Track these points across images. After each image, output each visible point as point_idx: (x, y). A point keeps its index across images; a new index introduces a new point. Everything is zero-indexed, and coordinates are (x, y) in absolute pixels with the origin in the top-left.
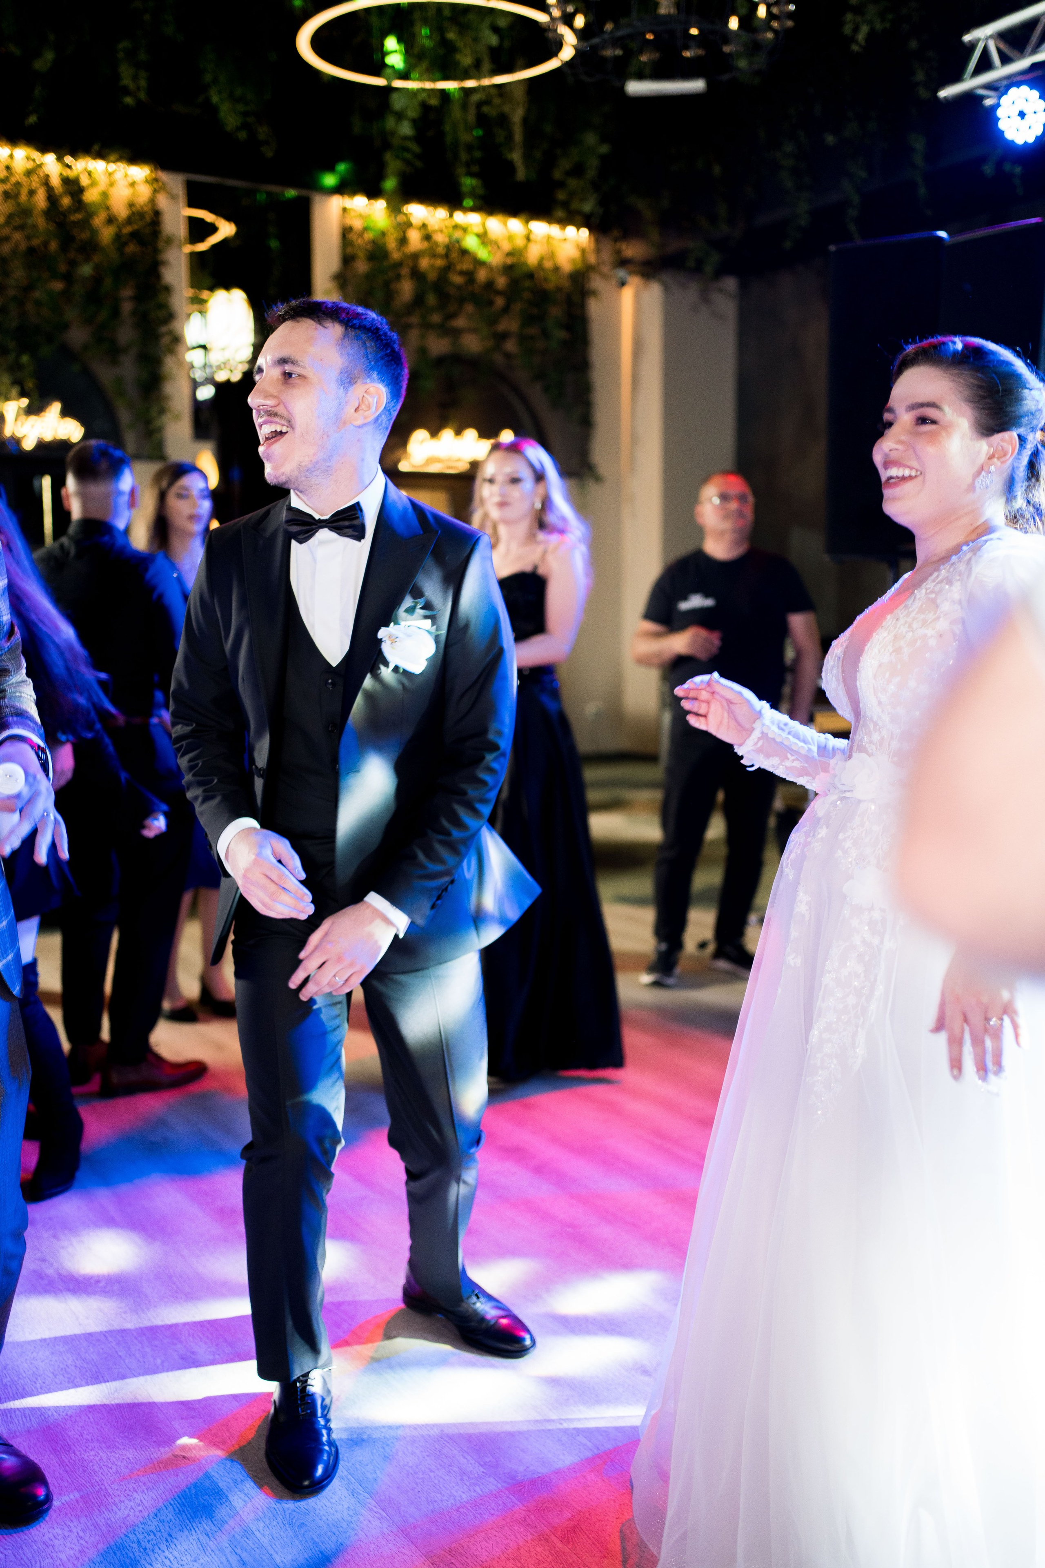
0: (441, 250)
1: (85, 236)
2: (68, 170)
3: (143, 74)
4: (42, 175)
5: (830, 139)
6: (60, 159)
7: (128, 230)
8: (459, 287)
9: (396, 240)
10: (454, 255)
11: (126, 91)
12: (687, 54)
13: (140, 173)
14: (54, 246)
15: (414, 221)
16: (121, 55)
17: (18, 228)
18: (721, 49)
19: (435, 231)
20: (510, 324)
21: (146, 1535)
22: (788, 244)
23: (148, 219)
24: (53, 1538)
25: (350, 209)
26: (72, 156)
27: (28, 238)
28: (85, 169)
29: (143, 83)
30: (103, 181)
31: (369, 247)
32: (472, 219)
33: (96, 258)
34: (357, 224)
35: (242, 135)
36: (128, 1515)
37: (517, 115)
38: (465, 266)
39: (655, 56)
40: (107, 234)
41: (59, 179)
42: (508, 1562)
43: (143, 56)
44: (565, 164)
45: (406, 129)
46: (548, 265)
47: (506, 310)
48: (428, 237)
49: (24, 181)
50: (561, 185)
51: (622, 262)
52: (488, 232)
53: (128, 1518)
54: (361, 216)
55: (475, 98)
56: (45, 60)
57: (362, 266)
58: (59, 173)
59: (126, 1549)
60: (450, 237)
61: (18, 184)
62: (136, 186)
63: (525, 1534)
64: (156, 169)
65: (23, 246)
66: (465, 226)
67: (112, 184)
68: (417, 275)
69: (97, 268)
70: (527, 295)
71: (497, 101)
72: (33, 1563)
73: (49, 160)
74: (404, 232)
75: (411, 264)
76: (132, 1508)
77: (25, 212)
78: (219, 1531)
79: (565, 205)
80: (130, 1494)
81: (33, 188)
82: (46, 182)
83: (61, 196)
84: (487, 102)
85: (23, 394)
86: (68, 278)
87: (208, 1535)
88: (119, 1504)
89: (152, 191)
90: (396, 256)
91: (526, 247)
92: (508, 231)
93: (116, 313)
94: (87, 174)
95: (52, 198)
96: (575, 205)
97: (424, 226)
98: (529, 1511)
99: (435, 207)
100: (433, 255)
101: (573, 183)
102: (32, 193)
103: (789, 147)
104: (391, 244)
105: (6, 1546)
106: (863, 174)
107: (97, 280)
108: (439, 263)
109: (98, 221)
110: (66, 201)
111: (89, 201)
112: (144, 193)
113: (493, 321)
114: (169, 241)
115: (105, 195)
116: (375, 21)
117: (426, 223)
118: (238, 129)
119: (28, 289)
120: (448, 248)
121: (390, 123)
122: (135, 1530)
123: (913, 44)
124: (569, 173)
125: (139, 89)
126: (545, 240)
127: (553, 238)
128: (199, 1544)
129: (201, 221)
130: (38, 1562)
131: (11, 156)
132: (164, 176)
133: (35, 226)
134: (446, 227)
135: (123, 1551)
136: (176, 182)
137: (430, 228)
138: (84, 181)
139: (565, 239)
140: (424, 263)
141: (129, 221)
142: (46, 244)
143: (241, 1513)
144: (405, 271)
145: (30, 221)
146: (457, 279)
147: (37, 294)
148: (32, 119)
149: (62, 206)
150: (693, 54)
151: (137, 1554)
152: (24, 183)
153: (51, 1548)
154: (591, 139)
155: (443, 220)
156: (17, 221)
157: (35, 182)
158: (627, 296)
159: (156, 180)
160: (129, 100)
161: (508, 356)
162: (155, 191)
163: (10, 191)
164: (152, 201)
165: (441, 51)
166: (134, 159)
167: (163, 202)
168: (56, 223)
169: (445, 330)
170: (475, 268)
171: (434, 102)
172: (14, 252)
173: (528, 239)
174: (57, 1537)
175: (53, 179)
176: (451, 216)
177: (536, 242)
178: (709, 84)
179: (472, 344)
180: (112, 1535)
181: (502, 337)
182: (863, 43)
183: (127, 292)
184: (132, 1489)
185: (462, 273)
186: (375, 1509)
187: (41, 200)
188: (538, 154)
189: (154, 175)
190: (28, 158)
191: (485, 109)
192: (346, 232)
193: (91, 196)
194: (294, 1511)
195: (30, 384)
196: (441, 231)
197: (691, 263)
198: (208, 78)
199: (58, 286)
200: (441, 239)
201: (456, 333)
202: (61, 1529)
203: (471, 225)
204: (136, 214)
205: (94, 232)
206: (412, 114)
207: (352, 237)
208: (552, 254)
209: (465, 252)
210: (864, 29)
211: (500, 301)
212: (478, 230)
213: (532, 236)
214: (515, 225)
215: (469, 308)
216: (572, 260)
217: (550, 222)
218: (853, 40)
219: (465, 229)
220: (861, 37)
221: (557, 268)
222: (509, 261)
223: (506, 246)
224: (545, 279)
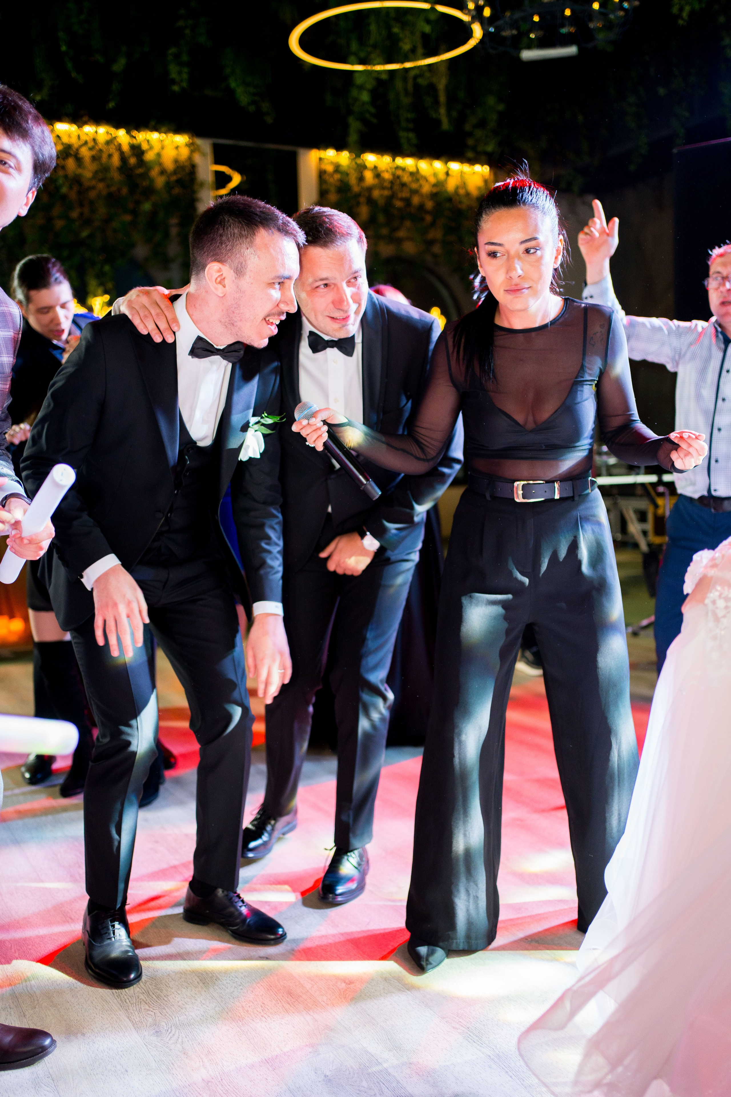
0: (387, 184)
1: (145, 183)
2: (134, 140)
3: (185, 70)
4: (116, 143)
5: (662, 91)
6: (128, 132)
7: (174, 178)
8: (400, 209)
9: (356, 178)
10: (396, 187)
11: (173, 82)
12: (563, 31)
13: (181, 139)
14: (125, 191)
15: (368, 165)
16: (170, 58)
17: (102, 180)
18: (588, 26)
19: (383, 171)
20: (436, 234)
21: (247, 1003)
22: (632, 168)
23: (187, 170)
24: (185, 1004)
25: (324, 159)
26: (136, 131)
27: (108, 186)
28: (146, 139)
29: (185, 76)
30: (157, 146)
31: (338, 184)
32: (408, 163)
33: (154, 198)
34: (330, 168)
35: (252, 108)
36: (233, 992)
37: (442, 84)
38: (405, 194)
39: (540, 33)
40: (160, 182)
41: (129, 146)
43: (185, 58)
44: (472, 120)
45: (365, 97)
46: (462, 192)
47: (433, 224)
48: (378, 175)
49: (104, 148)
50: (471, 134)
52: (420, 170)
53: (234, 993)
54: (332, 163)
55: (412, 73)
56: (119, 65)
57: (333, 198)
58: (128, 142)
59: (234, 1011)
60: (394, 175)
61: (101, 151)
62: (179, 149)
64: (193, 136)
65: (105, 192)
66: (404, 167)
67: (163, 148)
68: (371, 201)
69: (154, 205)
70: (447, 213)
71: (428, 74)
72: (174, 1018)
73: (121, 134)
74: (361, 173)
75: (367, 195)
76: (235, 987)
77: (105, 169)
78: (297, 1001)
79: (474, 149)
80: (233, 979)
81: (110, 153)
82: (119, 147)
83: (129, 157)
84: (421, 76)
85: (106, 292)
86: (135, 213)
87: (289, 1004)
88: (226, 985)
89: (190, 152)
90: (356, 189)
91: (446, 180)
92: (434, 169)
93: (166, 235)
94: (147, 142)
95: (123, 158)
96: (480, 148)
97: (375, 167)
99: (382, 155)
100: (383, 188)
101: (479, 133)
102: (110, 156)
103: (632, 99)
104: (353, 180)
105: (154, 1008)
106: (687, 114)
107: (154, 213)
108: (386, 193)
109: (154, 173)
110: (133, 161)
111: (147, 160)
112: (185, 152)
113: (424, 232)
114: (202, 185)
115: (159, 155)
117: (377, 165)
118: (249, 104)
119: (107, 221)
120: (392, 183)
121: (354, 92)
122: (239, 1000)
123: (722, 19)
124: (475, 126)
125: (182, 81)
126: (460, 175)
127: (465, 173)
128: (284, 1008)
129: (223, 173)
130: (177, 1017)
131: (96, 132)
132: (199, 141)
133: (112, 179)
134: (391, 168)
135: (233, 1012)
136: (205, 145)
137: (379, 169)
138: (145, 146)
139: (474, 173)
140: (376, 194)
141: (175, 172)
142: (119, 190)
143: (310, 991)
144: (362, 200)
145: (108, 175)
146: (399, 204)
147: (115, 224)
148: (111, 105)
149: (130, 164)
150: (567, 31)
151: (242, 1014)
152: (104, 150)
153: (184, 1010)
154: (491, 100)
155: (388, 163)
156: (100, 176)
157: (112, 149)
159: (193, 144)
160: (176, 88)
161: (435, 256)
162: (192, 152)
163: (95, 155)
164: (190, 158)
165: (388, 43)
166: (178, 130)
167: (197, 159)
168: (126, 176)
169: (391, 240)
170: (411, 196)
171: (384, 77)
172: (99, 196)
173: (447, 174)
174: (187, 1003)
175: (123, 147)
176: (394, 160)
177: (453, 176)
178: (579, 50)
179: (410, 248)
180: (224, 1003)
181: (430, 243)
182: (686, 19)
183: (174, 221)
184: (234, 976)
185: (402, 199)
186: (402, 989)
187: (116, 160)
188: (454, 114)
189: (191, 141)
190: (107, 133)
191: (420, 81)
192: (322, 174)
193: (150, 156)
194: (346, 990)
195: (110, 285)
196: (387, 171)
198: (228, 71)
199: (127, 218)
200: (387, 176)
201: (399, 241)
202: (189, 998)
203: (408, 166)
204: (179, 167)
205: (152, 181)
206: (369, 86)
207: (326, 177)
208: (464, 185)
209: (403, 185)
210: (687, 9)
211: (429, 218)
212: (412, 169)
213: (450, 172)
214: (438, 165)
215: (408, 223)
216: (479, 188)
217: (462, 162)
218: (679, 16)
219: (403, 169)
220: (685, 14)
221: (468, 194)
222: (435, 190)
223: (432, 180)
224: (460, 202)
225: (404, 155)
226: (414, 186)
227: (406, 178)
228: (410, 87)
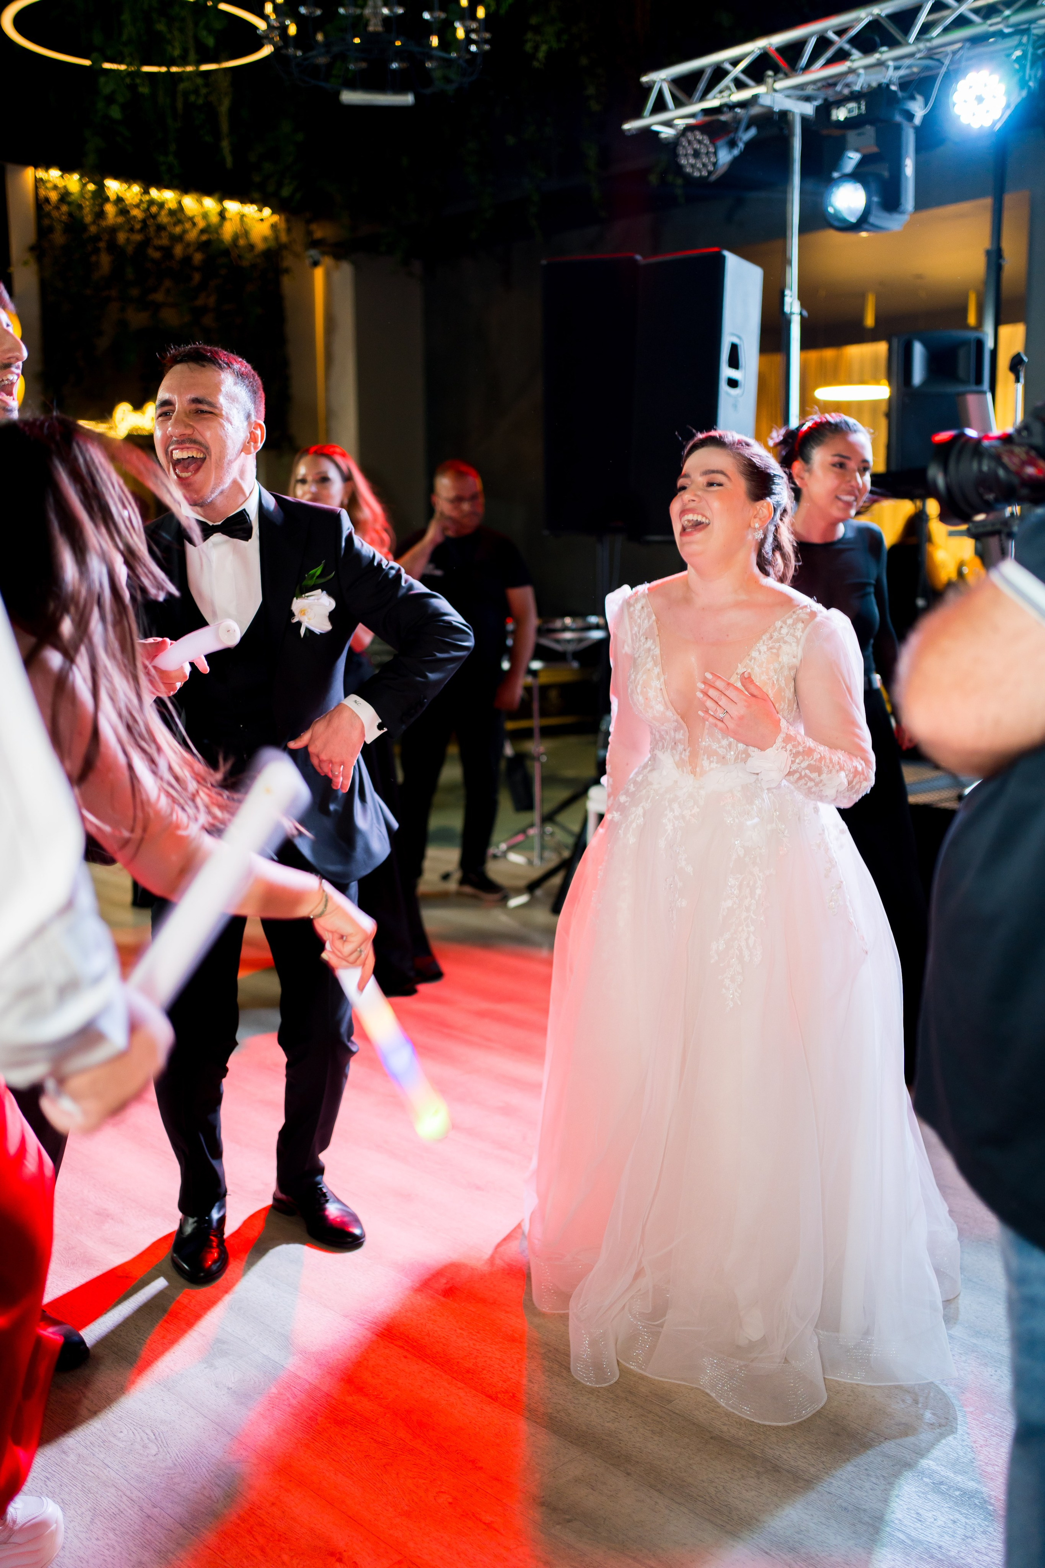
0: (137, 225)
5: (510, 140)
8: (156, 262)
9: (93, 213)
10: (152, 230)
15: (111, 197)
19: (132, 207)
25: (43, 179)
31: (66, 220)
32: (168, 196)
34: (53, 196)
38: (164, 241)
45: (116, 113)
46: (242, 242)
47: (203, 285)
48: (123, 211)
51: (315, 244)
52: (183, 208)
54: (56, 188)
57: (59, 238)
60: (146, 213)
66: (161, 202)
68: (112, 246)
70: (223, 272)
74: (101, 206)
75: (107, 238)
90: (93, 229)
91: (220, 225)
92: (203, 208)
97: (121, 200)
99: (131, 184)
100: (131, 230)
101: (268, 167)
104: (87, 216)
108: (138, 237)
113: (191, 296)
117: (122, 196)
120: (144, 221)
124: (263, 157)
126: (240, 217)
127: (246, 217)
134: (142, 202)
137: (126, 202)
139: (259, 216)
140: (121, 237)
144: (103, 245)
146: (155, 254)
154: (286, 126)
155: (139, 195)
158: (319, 274)
161: (207, 331)
169: (144, 304)
173: (222, 216)
176: (146, 191)
177: (230, 220)
179: (171, 318)
181: (201, 312)
185: (157, 247)
191: (192, 98)
192: (41, 203)
196: (138, 207)
200: (138, 213)
201: (155, 307)
203: (167, 201)
207: (47, 208)
208: (246, 233)
209: (161, 228)
210: (544, 48)
211: (197, 277)
212: (172, 205)
213: (227, 215)
214: (210, 204)
215: (167, 283)
216: (265, 239)
217: (243, 202)
218: (533, 56)
219: (161, 205)
220: (541, 55)
221: (251, 247)
222: (204, 238)
223: (201, 224)
224: (240, 257)
225: (161, 185)
226: (178, 230)
227: (164, 218)
228: (180, 105)
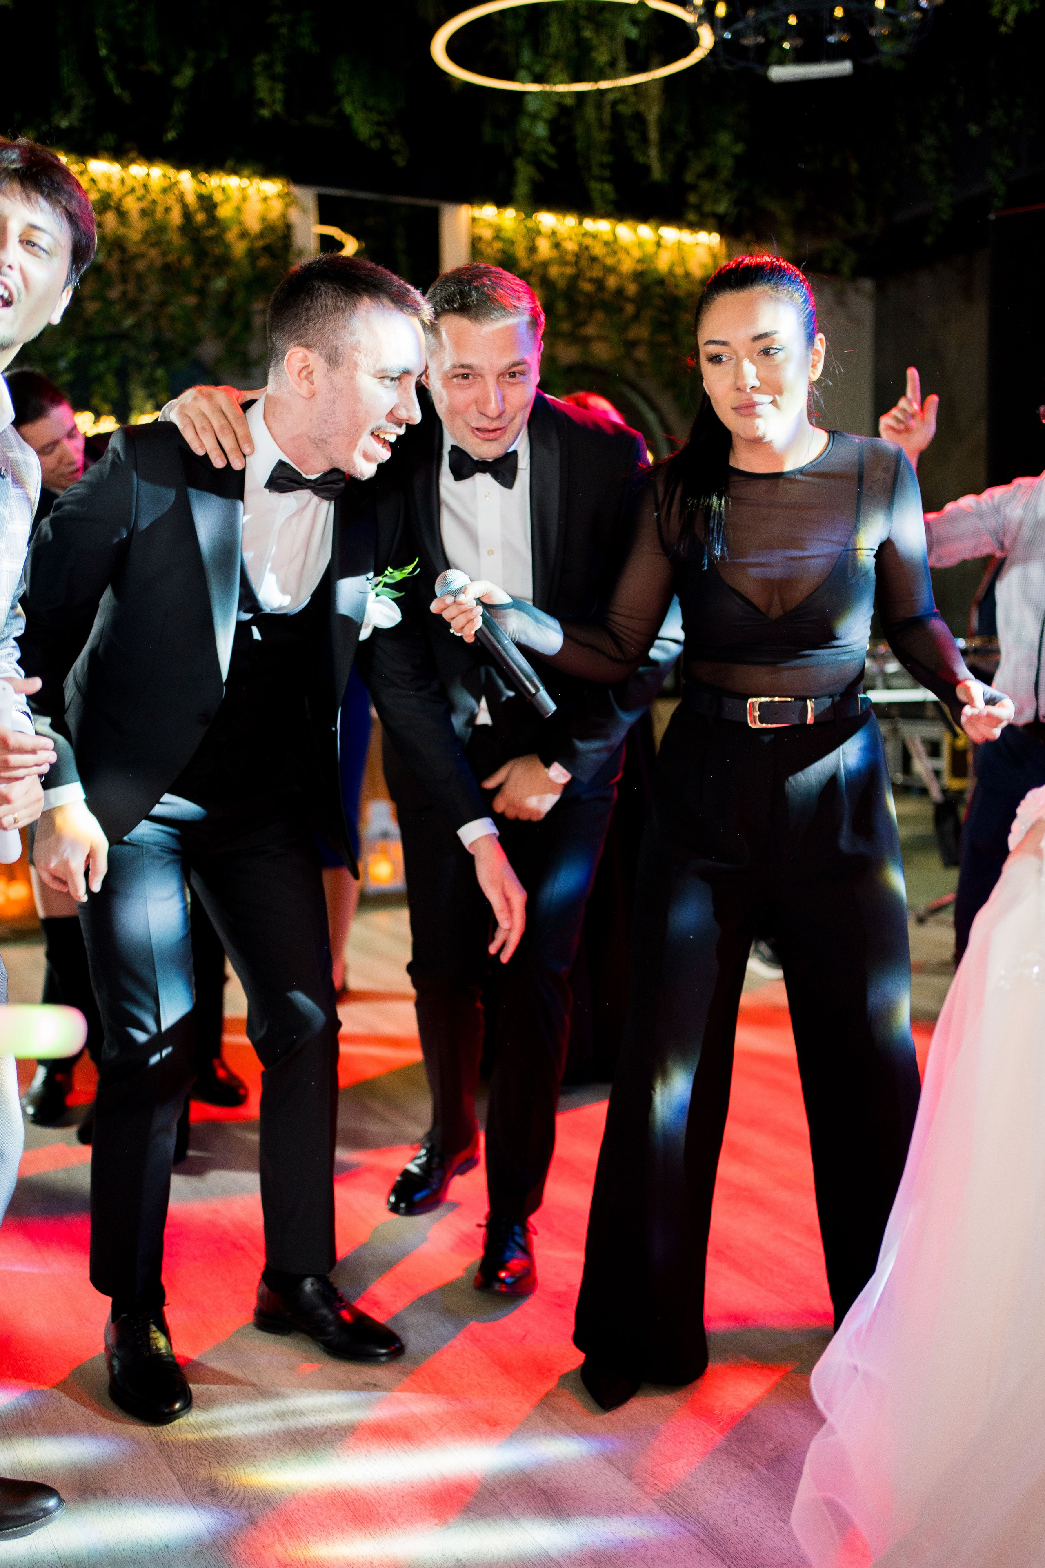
0: (570, 258)
1: (218, 250)
2: (203, 186)
3: (280, 86)
4: (176, 192)
5: (974, 129)
6: (194, 176)
7: (260, 244)
8: (588, 295)
9: (525, 248)
10: (584, 263)
11: (261, 103)
12: (832, 39)
13: (272, 187)
14: (188, 261)
15: (543, 229)
16: (258, 68)
17: (155, 245)
18: (868, 32)
19: (565, 239)
20: (641, 332)
22: (929, 240)
23: (279, 233)
24: (254, 1450)
25: (479, 219)
26: (207, 173)
27: (164, 254)
28: (220, 186)
29: (279, 95)
30: (236, 196)
31: (499, 256)
32: (601, 226)
33: (231, 272)
34: (487, 234)
35: (375, 144)
37: (653, 113)
38: (596, 273)
39: (799, 42)
40: (239, 248)
41: (195, 197)
42: (713, 1485)
43: (279, 69)
44: (696, 167)
45: (541, 130)
46: (679, 271)
47: (636, 317)
48: (557, 245)
49: (159, 198)
50: (693, 187)
52: (618, 238)
54: (490, 225)
55: (610, 97)
56: (184, 77)
58: (194, 190)
60: (580, 245)
61: (154, 202)
62: (268, 201)
63: (727, 1461)
64: (288, 183)
65: (158, 263)
66: (595, 234)
67: (244, 199)
68: (547, 282)
69: (231, 282)
70: (657, 302)
71: (632, 99)
73: (185, 177)
74: (533, 241)
75: (540, 272)
77: (160, 229)
79: (698, 208)
81: (168, 206)
82: (181, 198)
83: (196, 211)
84: (623, 100)
86: (202, 292)
89: (284, 206)
90: (527, 261)
91: (656, 253)
92: (638, 238)
93: (247, 326)
94: (221, 190)
95: (187, 215)
96: (708, 208)
97: (554, 233)
98: (729, 1441)
99: (564, 216)
100: (564, 263)
101: (706, 186)
102: (167, 210)
103: (930, 140)
104: (520, 251)
106: (1009, 163)
107: (229, 294)
108: (569, 270)
109: (231, 235)
110: (200, 217)
111: (222, 217)
112: (276, 206)
113: (623, 328)
114: (301, 254)
115: (238, 209)
116: (510, 23)
117: (555, 230)
118: (371, 138)
119: (162, 304)
120: (577, 256)
121: (525, 123)
124: (701, 176)
125: (274, 102)
126: (677, 246)
127: (684, 244)
129: (331, 237)
131: (148, 175)
132: (296, 190)
133: (169, 243)
134: (576, 235)
136: (307, 197)
137: (559, 236)
138: (218, 197)
139: (697, 243)
140: (554, 271)
141: (262, 235)
142: (180, 260)
145: (165, 238)
146: (587, 287)
147: (172, 309)
148: (171, 135)
149: (196, 223)
150: (837, 39)
152: (159, 201)
154: (724, 138)
155: (573, 228)
156: (153, 238)
157: (171, 200)
159: (288, 194)
160: (265, 113)
161: (638, 364)
162: (288, 205)
163: (146, 209)
164: (284, 215)
165: (575, 52)
166: (267, 173)
167: (294, 216)
168: (190, 239)
169: (575, 339)
170: (605, 275)
171: (569, 102)
172: (150, 268)
173: (658, 244)
175: (187, 197)
176: (581, 223)
177: (666, 248)
178: (855, 67)
179: (602, 352)
181: (631, 345)
182: (1012, 24)
183: (259, 306)
184: (326, 1411)
185: (591, 280)
187: (176, 217)
188: (670, 157)
189: (286, 190)
190: (164, 176)
191: (622, 108)
192: (475, 242)
193: (224, 212)
196: (571, 239)
197: (827, 264)
198: (341, 89)
199: (191, 301)
200: (570, 246)
201: (585, 341)
203: (601, 232)
204: (268, 229)
205: (228, 247)
206: (547, 115)
207: (482, 246)
208: (683, 260)
209: (594, 259)
210: (1013, 10)
211: (630, 309)
212: (608, 237)
213: (662, 242)
214: (645, 231)
215: (599, 316)
216: (704, 266)
217: (680, 228)
218: (1001, 21)
219: (594, 237)
220: (1010, 18)
221: (688, 275)
222: (640, 268)
223: (636, 253)
224: (676, 286)
225: (596, 215)
226: (610, 261)
227: (598, 250)
228: (607, 116)
